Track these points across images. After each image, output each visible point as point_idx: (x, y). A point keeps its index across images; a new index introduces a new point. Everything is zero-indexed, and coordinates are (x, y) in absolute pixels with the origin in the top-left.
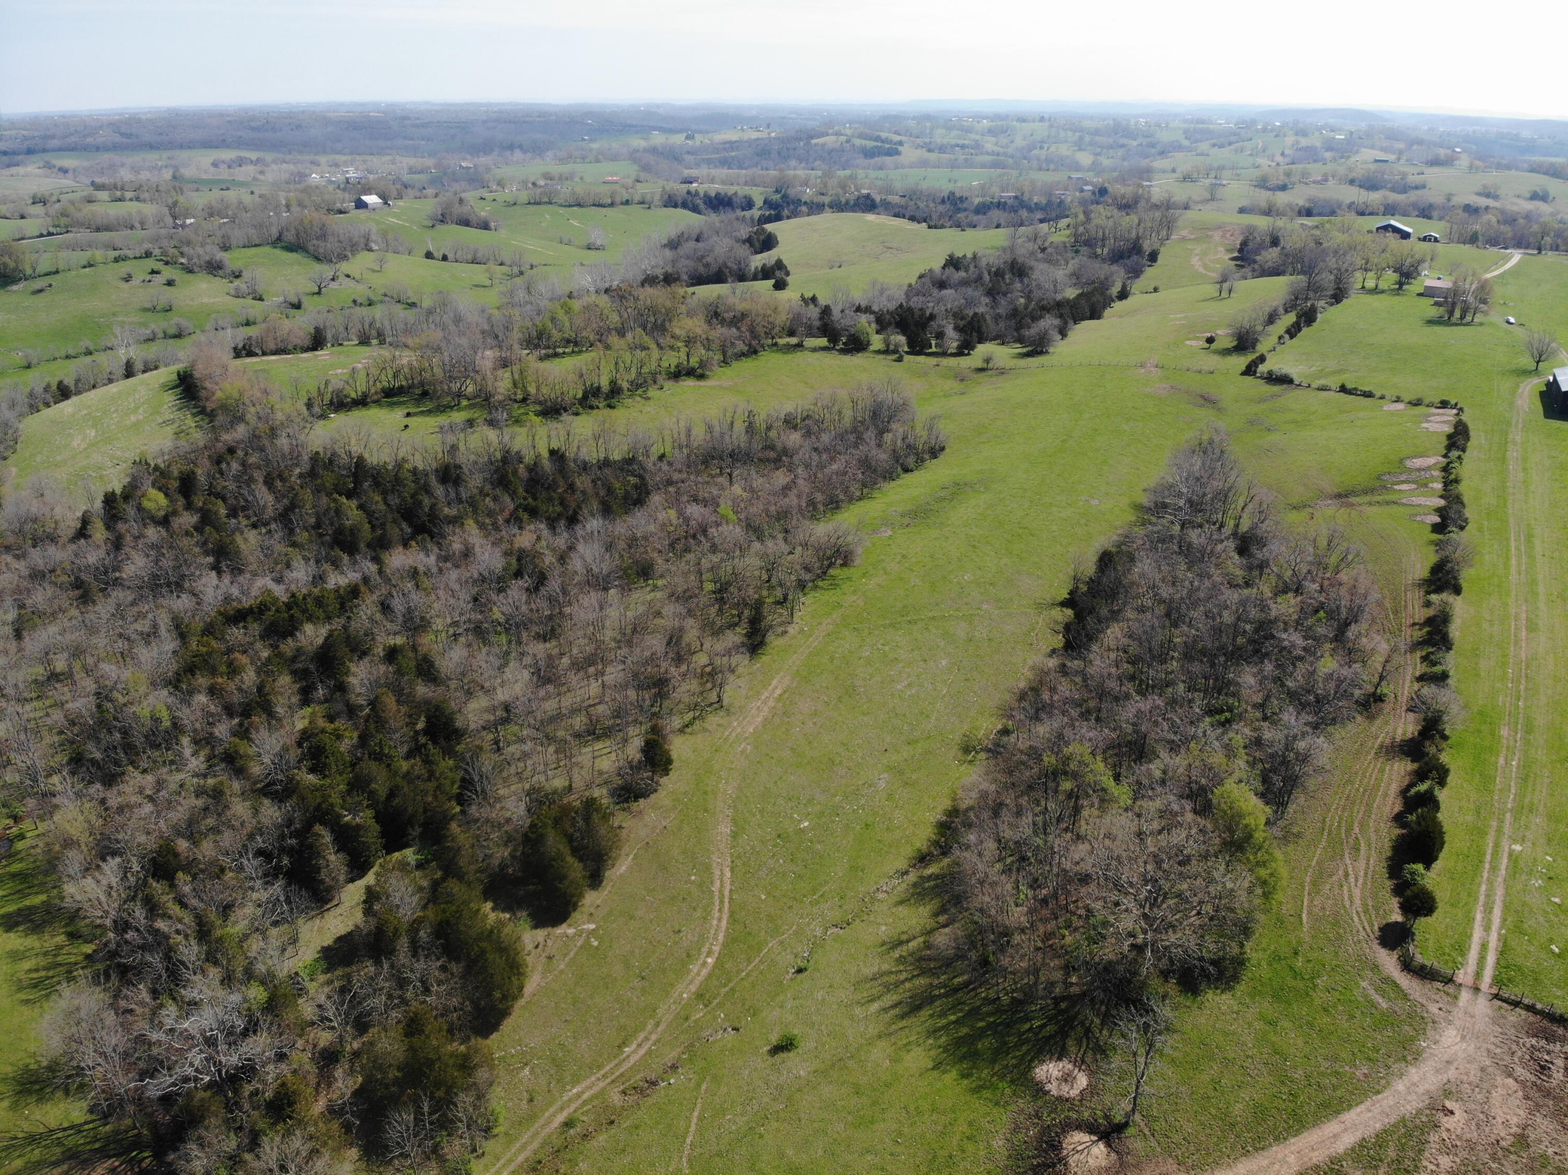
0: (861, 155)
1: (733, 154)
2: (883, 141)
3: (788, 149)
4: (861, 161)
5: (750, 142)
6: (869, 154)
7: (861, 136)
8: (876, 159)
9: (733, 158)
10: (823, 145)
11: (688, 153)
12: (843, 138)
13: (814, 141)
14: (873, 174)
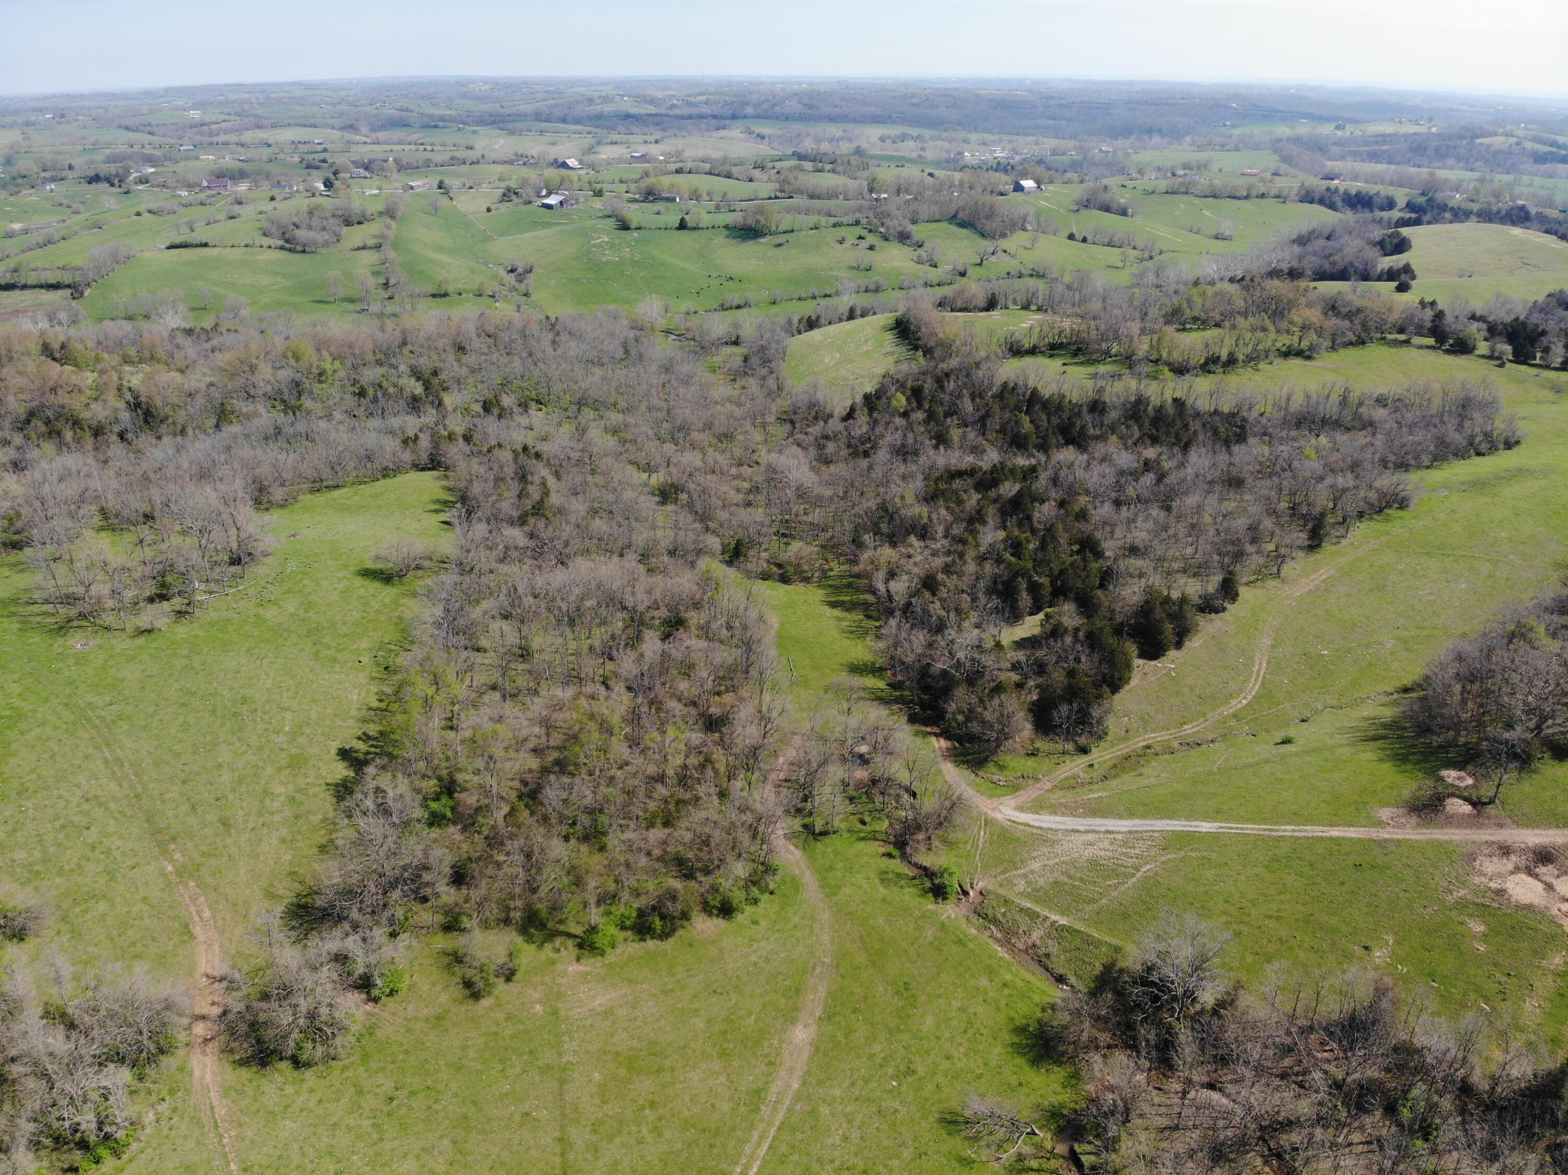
0: (1532, 160)
1: (1385, 148)
2: (1559, 147)
3: (1447, 147)
4: (1530, 166)
5: (1406, 137)
6: (1540, 159)
7: (1534, 139)
8: (1548, 166)
9: (1384, 152)
10: (1489, 146)
11: (1335, 144)
12: (1513, 140)
13: (1478, 141)
14: (1539, 181)
